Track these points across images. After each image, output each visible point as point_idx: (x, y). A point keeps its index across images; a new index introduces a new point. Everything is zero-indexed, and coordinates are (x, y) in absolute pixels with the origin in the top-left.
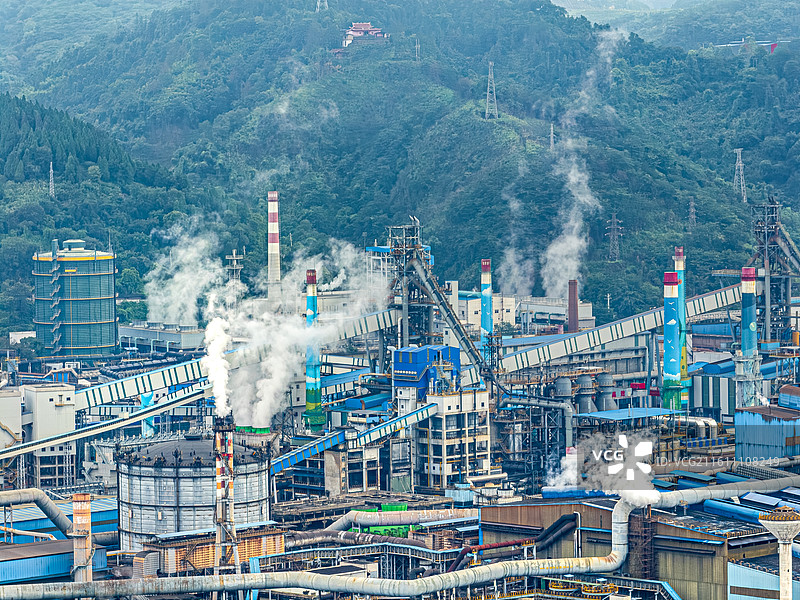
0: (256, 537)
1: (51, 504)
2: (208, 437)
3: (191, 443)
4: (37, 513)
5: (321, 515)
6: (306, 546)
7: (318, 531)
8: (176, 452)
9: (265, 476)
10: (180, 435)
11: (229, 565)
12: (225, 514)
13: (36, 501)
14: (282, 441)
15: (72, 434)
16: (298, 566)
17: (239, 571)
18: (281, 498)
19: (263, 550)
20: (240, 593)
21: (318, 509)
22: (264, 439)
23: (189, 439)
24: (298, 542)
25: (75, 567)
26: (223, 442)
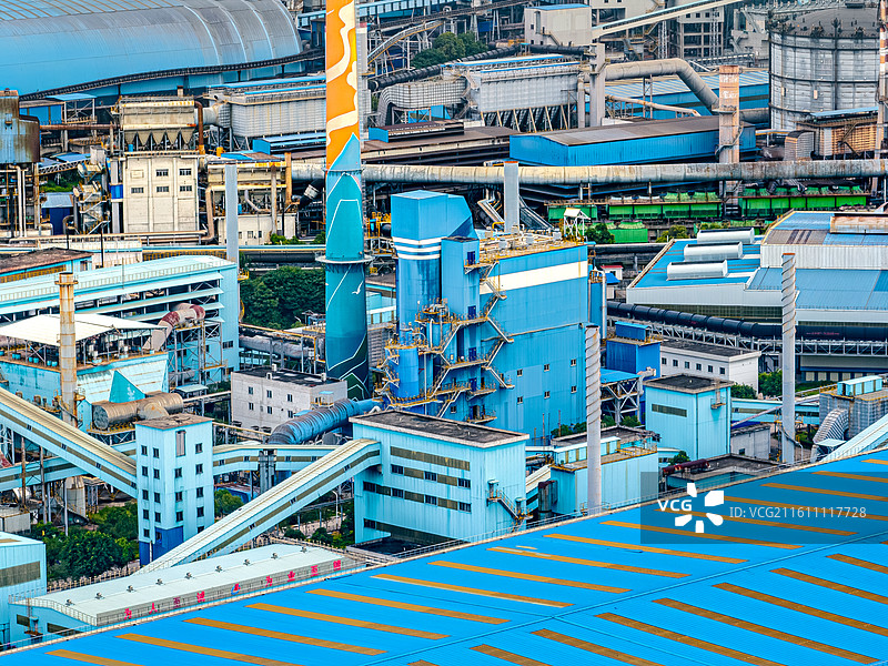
1: (695, 76)
2: (872, 5)
3: (852, 12)
4: (678, 86)
8: (835, 21)
10: (840, 2)
13: (678, 73)
23: (850, 6)
25: (721, 147)
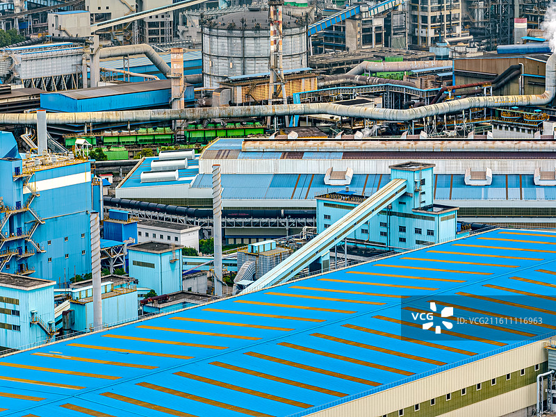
0: (298, 79)
1: (156, 55)
2: (265, 9)
3: (253, 13)
4: (146, 61)
5: (343, 64)
6: (332, 86)
7: (341, 75)
8: (243, 19)
9: (304, 37)
10: (246, 7)
11: (279, 98)
12: (276, 62)
13: (145, 53)
14: (316, 12)
15: (170, 7)
16: (327, 99)
17: (286, 102)
18: (315, 52)
19: (302, 88)
20: (287, 117)
21: (341, 60)
22: (303, 11)
23: (252, 10)
24: (327, 83)
25: (172, 99)
26: (275, 13)
